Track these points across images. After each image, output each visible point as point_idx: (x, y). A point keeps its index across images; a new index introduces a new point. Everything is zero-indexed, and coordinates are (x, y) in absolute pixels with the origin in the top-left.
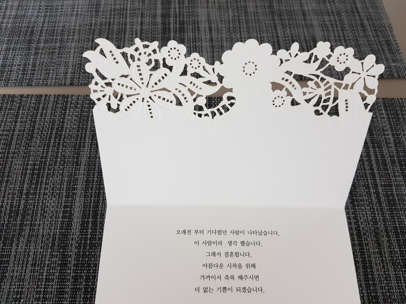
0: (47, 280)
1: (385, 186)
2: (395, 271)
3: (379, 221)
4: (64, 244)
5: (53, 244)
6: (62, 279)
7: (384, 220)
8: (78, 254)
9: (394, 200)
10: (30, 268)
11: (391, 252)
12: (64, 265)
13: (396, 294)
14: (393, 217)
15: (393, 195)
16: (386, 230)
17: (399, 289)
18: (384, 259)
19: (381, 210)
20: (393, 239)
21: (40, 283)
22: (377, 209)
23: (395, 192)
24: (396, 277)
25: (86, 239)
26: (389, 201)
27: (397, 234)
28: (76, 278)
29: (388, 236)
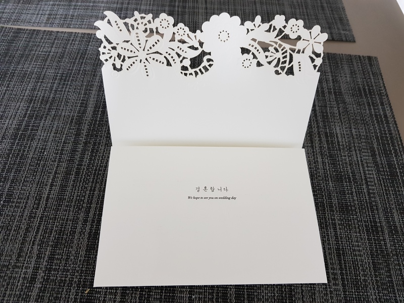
0: (65, 143)
1: (321, 106)
2: (322, 159)
3: (314, 127)
4: (79, 122)
5: (72, 122)
6: (76, 143)
7: (318, 127)
8: (89, 129)
9: (327, 116)
10: (52, 134)
11: (321, 147)
12: (78, 134)
13: (321, 173)
14: (325, 126)
15: (327, 113)
16: (319, 133)
17: (324, 170)
18: (315, 150)
19: (317, 121)
20: (324, 139)
21: (59, 144)
22: (313, 120)
23: (328, 111)
24: (323, 163)
25: (96, 121)
26: (323, 116)
27: (327, 136)
28: (86, 143)
29: (319, 137)
